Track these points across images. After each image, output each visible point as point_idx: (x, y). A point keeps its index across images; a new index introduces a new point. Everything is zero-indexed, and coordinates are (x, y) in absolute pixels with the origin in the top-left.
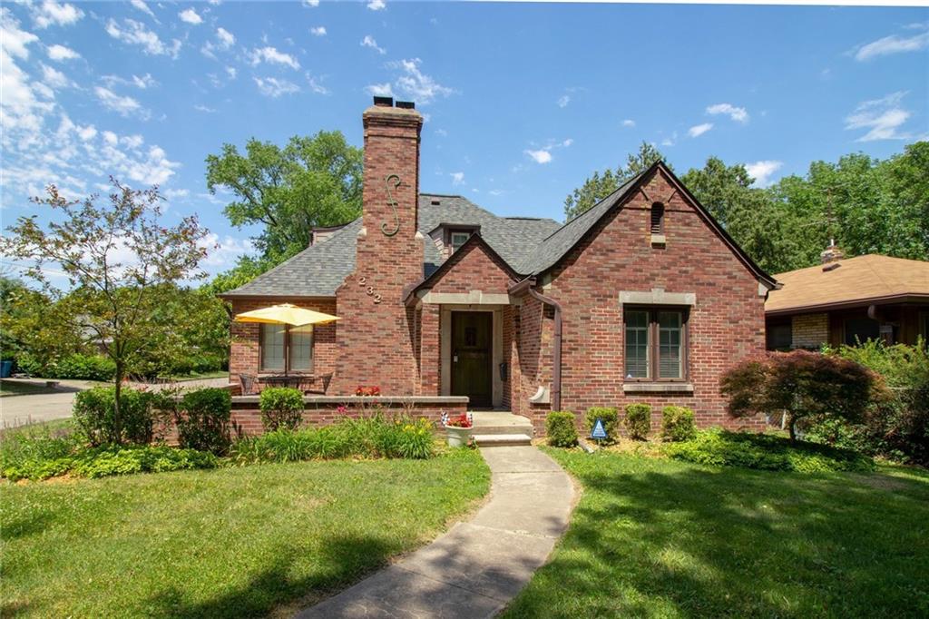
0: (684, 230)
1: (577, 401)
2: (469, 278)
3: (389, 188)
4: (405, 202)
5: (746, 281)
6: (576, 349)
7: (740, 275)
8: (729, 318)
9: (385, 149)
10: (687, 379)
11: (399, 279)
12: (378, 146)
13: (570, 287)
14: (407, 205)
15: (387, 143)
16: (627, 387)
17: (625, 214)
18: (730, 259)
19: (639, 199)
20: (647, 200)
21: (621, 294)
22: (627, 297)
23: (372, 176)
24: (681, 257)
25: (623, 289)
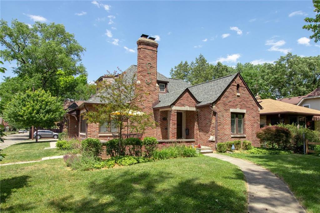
0: (244, 92)
1: (221, 140)
2: (185, 102)
3: (148, 68)
4: (153, 73)
5: (256, 107)
6: (220, 125)
7: (255, 105)
8: (253, 117)
9: (147, 53)
10: (244, 133)
11: (151, 100)
12: (144, 52)
13: (219, 107)
14: (154, 74)
15: (147, 51)
16: (232, 136)
17: (231, 87)
18: (253, 101)
19: (234, 83)
20: (236, 83)
21: (230, 109)
22: (232, 110)
23: (142, 62)
24: (243, 100)
25: (231, 108)
